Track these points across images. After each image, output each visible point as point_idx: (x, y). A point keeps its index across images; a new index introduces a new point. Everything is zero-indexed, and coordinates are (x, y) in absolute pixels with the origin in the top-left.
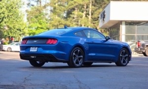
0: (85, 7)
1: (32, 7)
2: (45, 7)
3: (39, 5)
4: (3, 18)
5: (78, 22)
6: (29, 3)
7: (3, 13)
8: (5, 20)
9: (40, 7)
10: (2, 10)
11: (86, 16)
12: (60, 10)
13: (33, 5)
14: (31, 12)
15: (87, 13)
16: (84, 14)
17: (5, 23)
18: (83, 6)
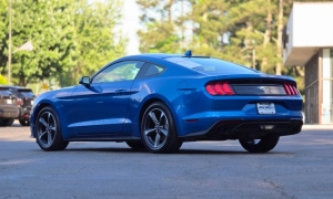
0: (269, 19)
1: (151, 23)
2: (180, 23)
3: (166, 19)
4: (68, 48)
5: (251, 54)
6: (144, 16)
7: (68, 38)
8: (72, 52)
9: (169, 22)
10: (66, 31)
11: (271, 41)
12: (210, 29)
13: (152, 20)
14: (147, 34)
15: (274, 33)
16: (266, 36)
17: (74, 59)
18: (263, 17)
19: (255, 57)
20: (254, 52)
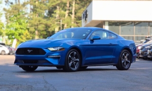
0: (68, 5)
2: (24, 5)
3: (18, 3)
6: (7, 1)
11: (69, 15)
12: (41, 9)
13: (11, 3)
14: (9, 11)
15: (70, 11)
16: (66, 13)
18: (65, 4)
19: (61, 23)
20: (61, 20)
